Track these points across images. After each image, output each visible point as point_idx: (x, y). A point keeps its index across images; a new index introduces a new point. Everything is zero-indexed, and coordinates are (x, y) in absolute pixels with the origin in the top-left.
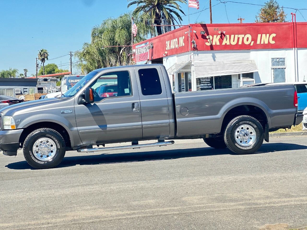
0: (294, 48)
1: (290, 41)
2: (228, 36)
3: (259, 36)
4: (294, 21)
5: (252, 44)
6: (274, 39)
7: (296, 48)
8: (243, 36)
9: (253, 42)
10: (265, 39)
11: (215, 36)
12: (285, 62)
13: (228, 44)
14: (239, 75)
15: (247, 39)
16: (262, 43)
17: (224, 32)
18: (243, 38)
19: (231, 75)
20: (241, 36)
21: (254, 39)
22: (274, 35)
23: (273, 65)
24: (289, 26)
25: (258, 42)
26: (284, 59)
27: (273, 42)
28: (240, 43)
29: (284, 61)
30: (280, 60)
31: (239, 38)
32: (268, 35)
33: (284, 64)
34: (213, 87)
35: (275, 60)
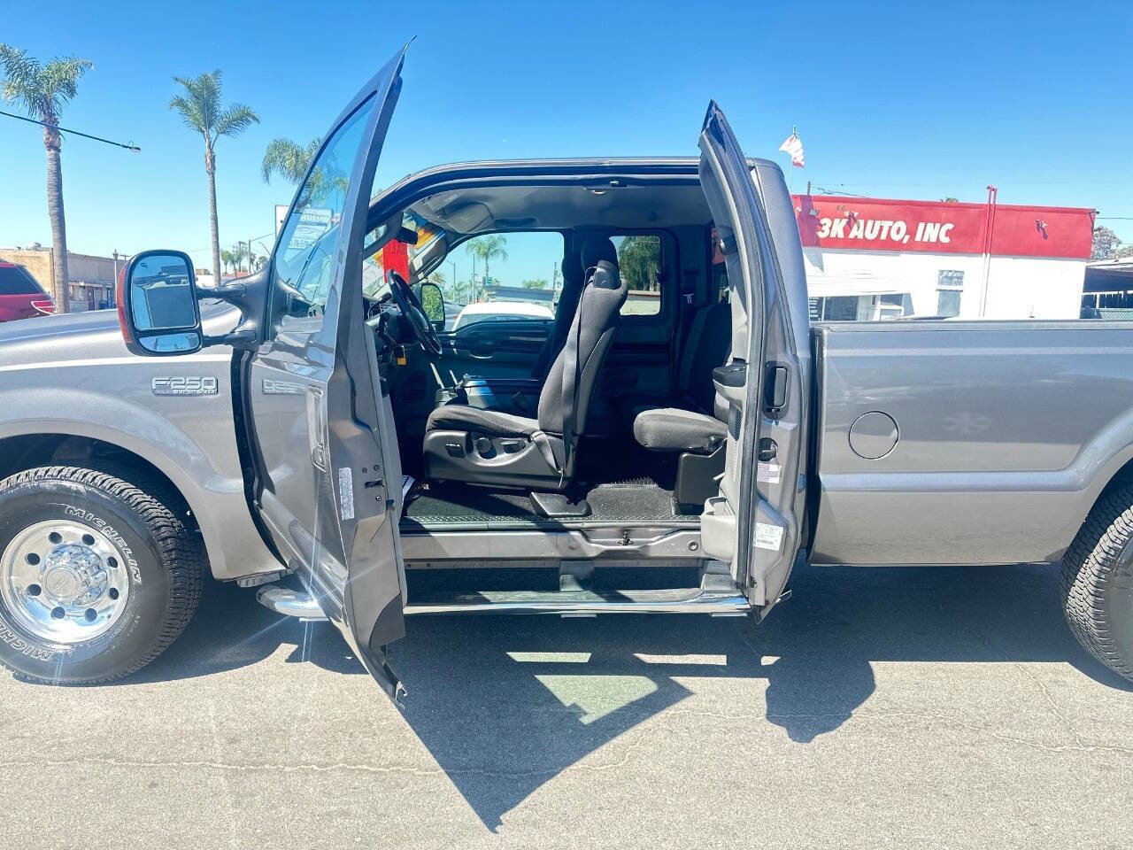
0: (984, 255)
1: (980, 240)
2: (862, 222)
3: (921, 226)
4: (992, 203)
5: (905, 241)
6: (948, 233)
7: (989, 255)
8: (890, 223)
9: (907, 237)
10: (932, 232)
11: (837, 221)
12: (964, 280)
13: (860, 236)
14: (874, 297)
15: (898, 230)
16: (925, 239)
17: (856, 214)
18: (890, 228)
19: (857, 297)
20: (887, 224)
21: (911, 232)
22: (949, 226)
23: (941, 283)
24: (981, 212)
25: (918, 238)
26: (963, 272)
27: (945, 240)
28: (883, 236)
29: (961, 278)
30: (955, 275)
31: (881, 228)
32: (938, 225)
33: (961, 283)
34: (820, 316)
35: (945, 274)
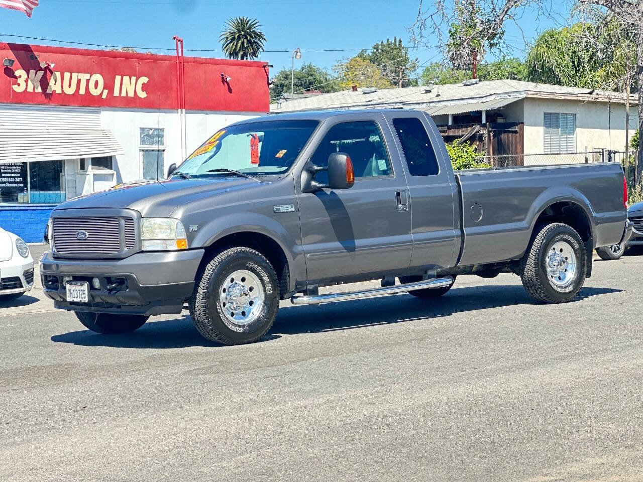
0: (179, 110)
1: (174, 95)
2: (58, 74)
3: (118, 78)
4: (180, 55)
5: (104, 96)
6: (145, 87)
7: (184, 110)
8: (87, 76)
9: (106, 92)
10: (129, 86)
11: (32, 72)
12: (164, 138)
13: (59, 91)
14: (82, 161)
15: (95, 83)
16: (124, 94)
17: (52, 66)
18: (88, 81)
19: (61, 161)
20: (84, 77)
21: (109, 86)
22: (144, 80)
23: (143, 142)
24: (171, 64)
25: (116, 93)
26: (162, 130)
27: (142, 95)
28: (82, 91)
29: (161, 136)
30: (155, 133)
31: (79, 81)
32: (134, 79)
33: (162, 143)
34: (26, 185)
35: (146, 132)
